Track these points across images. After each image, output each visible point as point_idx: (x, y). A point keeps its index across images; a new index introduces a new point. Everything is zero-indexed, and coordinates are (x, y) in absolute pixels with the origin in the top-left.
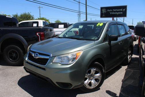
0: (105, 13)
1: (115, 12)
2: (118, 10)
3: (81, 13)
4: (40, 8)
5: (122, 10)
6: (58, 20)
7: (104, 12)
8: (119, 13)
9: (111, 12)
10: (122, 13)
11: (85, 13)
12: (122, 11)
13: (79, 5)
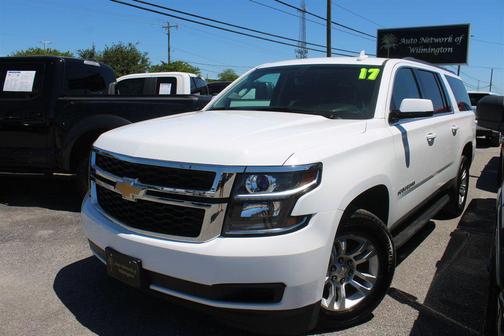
0: (391, 48)
1: (426, 46)
2: (436, 40)
3: (308, 46)
4: (169, 27)
5: (450, 39)
6: (229, 71)
7: (388, 46)
8: (441, 50)
9: (413, 46)
10: (451, 50)
11: (325, 49)
12: (450, 44)
13: (304, 18)
